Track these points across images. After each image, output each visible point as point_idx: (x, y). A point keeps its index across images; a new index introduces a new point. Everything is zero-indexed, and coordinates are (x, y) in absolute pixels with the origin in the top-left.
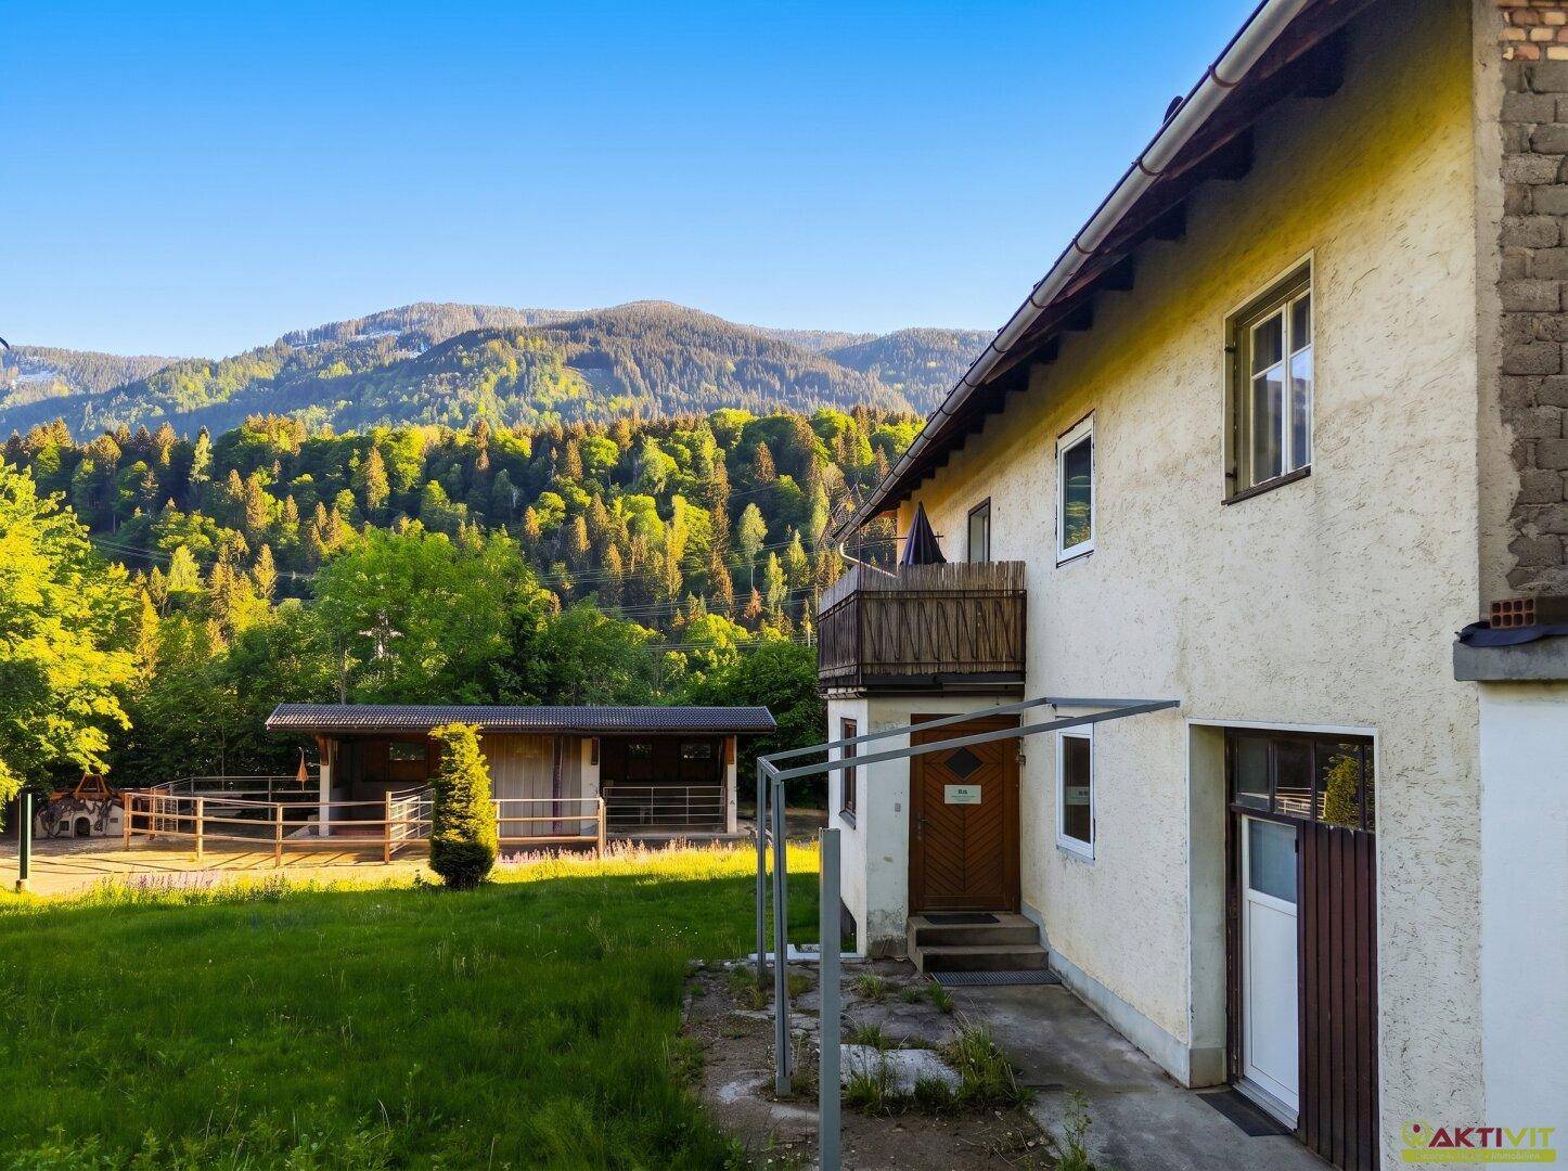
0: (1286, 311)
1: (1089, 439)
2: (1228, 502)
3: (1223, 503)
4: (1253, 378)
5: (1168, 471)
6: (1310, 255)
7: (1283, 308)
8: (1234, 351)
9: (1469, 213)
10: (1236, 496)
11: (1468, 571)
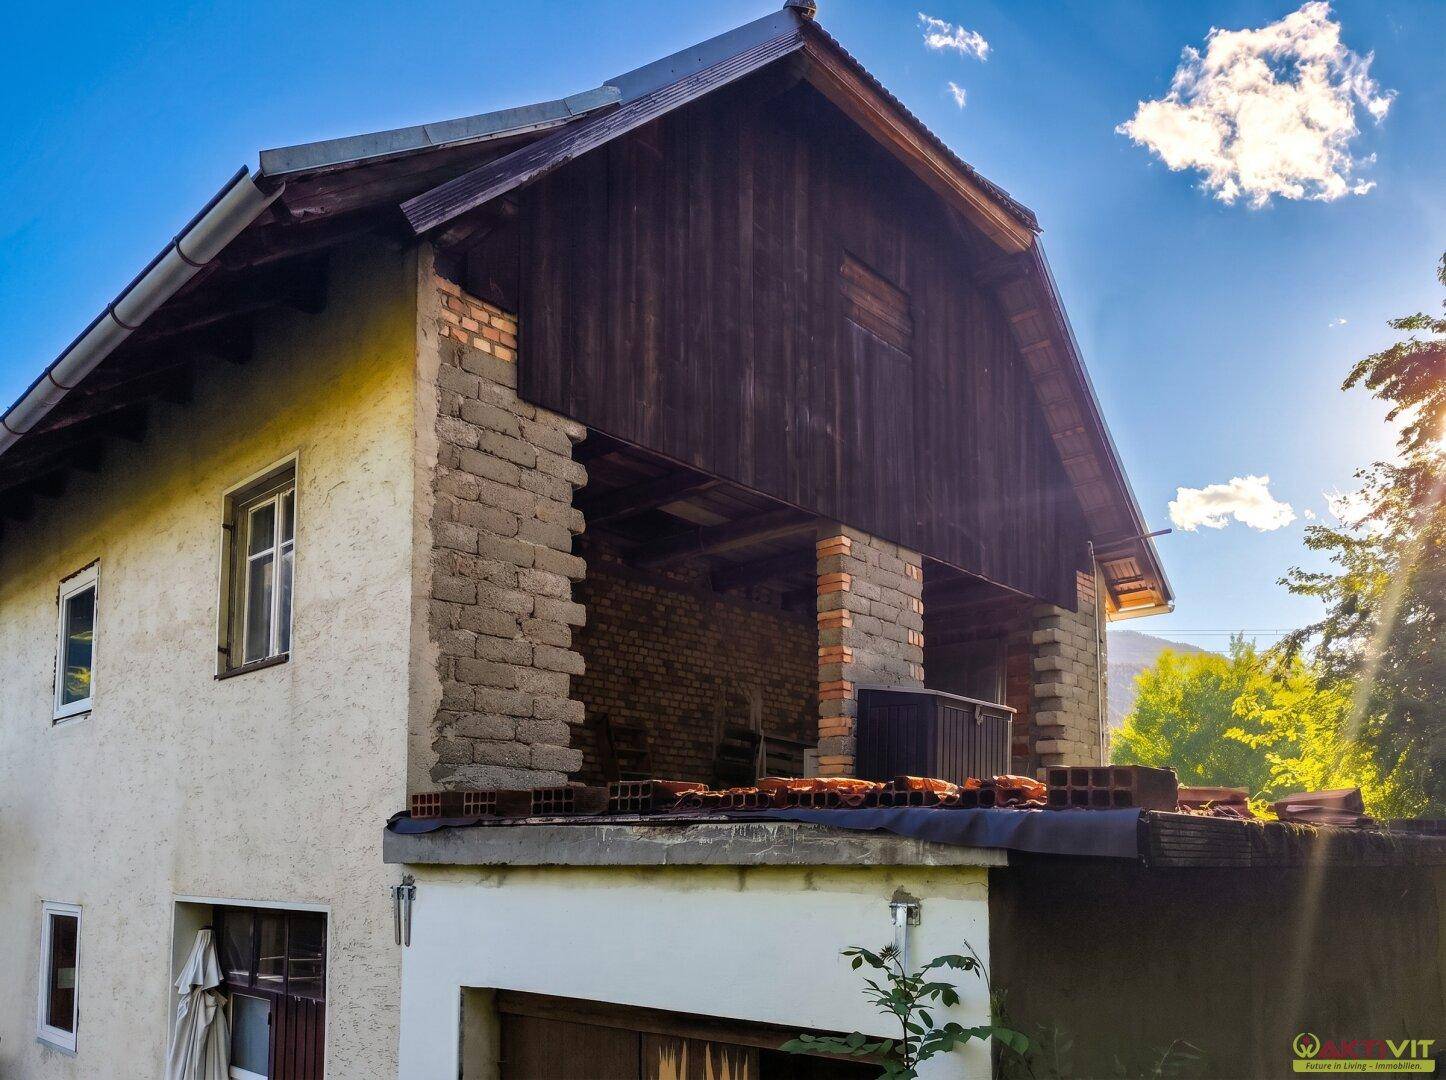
0: (278, 501)
1: (93, 588)
2: (221, 677)
3: (216, 677)
4: (250, 559)
5: (166, 636)
6: (295, 455)
7: (275, 499)
8: (231, 527)
9: (407, 456)
10: (228, 672)
11: (400, 765)
